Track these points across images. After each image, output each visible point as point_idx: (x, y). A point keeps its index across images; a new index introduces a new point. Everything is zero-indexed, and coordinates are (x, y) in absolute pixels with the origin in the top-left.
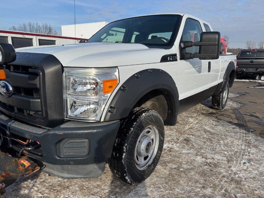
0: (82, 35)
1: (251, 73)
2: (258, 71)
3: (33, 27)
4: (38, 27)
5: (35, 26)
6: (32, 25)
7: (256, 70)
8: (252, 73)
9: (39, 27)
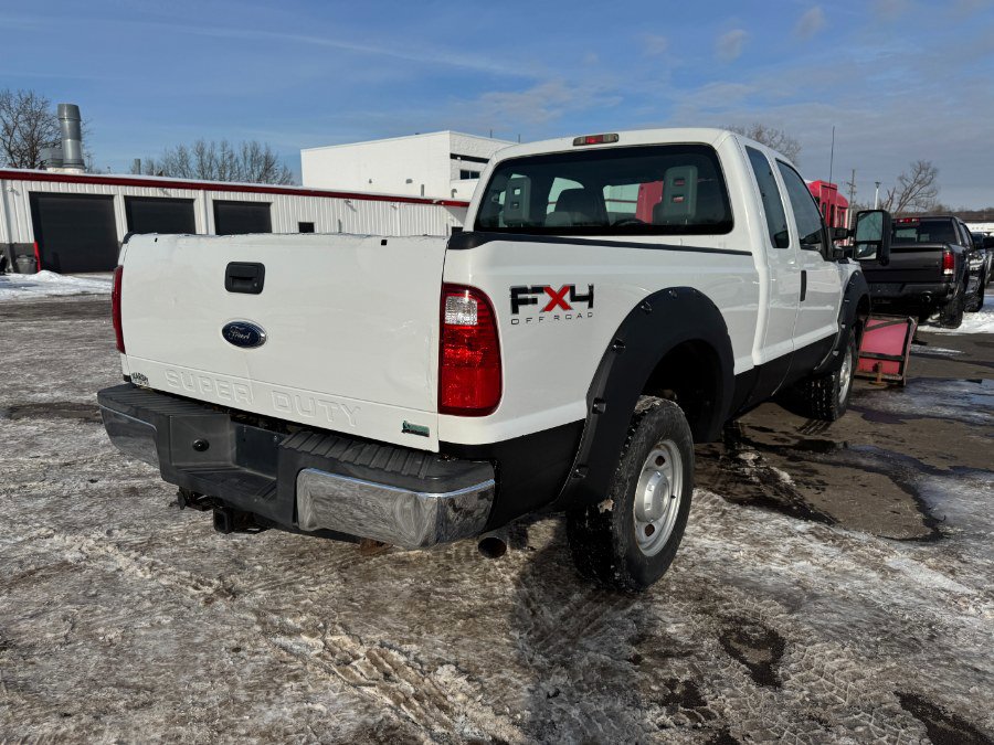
0: (370, 182)
1: (884, 302)
2: (904, 292)
3: (211, 157)
4: (227, 157)
5: (218, 154)
6: (207, 151)
7: (901, 289)
8: (887, 298)
9: (231, 157)
